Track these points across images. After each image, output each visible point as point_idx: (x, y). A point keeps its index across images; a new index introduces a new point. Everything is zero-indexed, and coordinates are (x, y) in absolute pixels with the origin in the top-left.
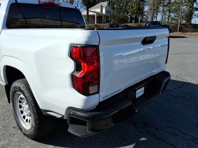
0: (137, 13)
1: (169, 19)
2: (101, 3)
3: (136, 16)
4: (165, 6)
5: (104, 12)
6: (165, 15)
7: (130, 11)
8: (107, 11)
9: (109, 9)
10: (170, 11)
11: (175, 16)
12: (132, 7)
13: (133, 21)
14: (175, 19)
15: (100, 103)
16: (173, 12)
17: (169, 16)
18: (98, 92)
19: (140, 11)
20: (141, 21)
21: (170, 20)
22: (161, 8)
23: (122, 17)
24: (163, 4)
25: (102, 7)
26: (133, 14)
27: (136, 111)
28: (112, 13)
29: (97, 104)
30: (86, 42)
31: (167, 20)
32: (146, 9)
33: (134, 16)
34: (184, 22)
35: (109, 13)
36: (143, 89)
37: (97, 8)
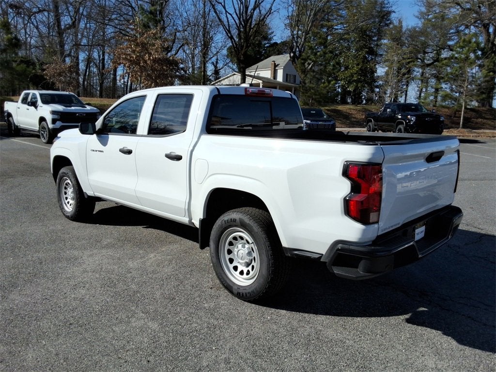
0: (358, 81)
1: (436, 97)
2: (273, 58)
3: (356, 88)
4: (428, 65)
5: (280, 78)
6: (426, 87)
7: (341, 75)
8: (286, 76)
9: (293, 71)
10: (438, 78)
11: (452, 90)
12: (347, 68)
13: (349, 100)
14: (452, 98)
15: (379, 237)
16: (446, 82)
17: (437, 90)
18: (377, 222)
19: (367, 77)
20: (370, 100)
21: (439, 98)
22: (417, 72)
23: (325, 92)
24: (423, 61)
25: (276, 66)
26: (350, 83)
27: (420, 256)
28: (298, 80)
29: (375, 238)
30: (370, 159)
31: (432, 98)
32: (381, 71)
33: (351, 89)
34: (475, 104)
35: (292, 80)
36: (423, 228)
37: (265, 68)
